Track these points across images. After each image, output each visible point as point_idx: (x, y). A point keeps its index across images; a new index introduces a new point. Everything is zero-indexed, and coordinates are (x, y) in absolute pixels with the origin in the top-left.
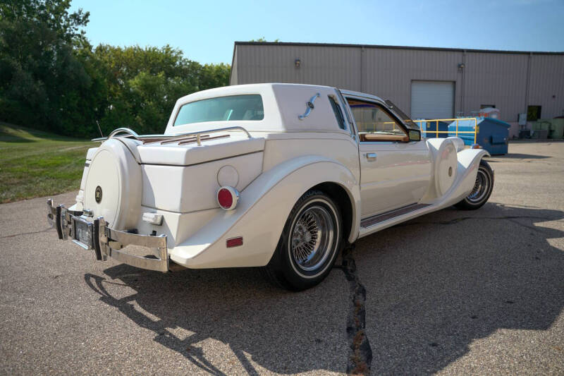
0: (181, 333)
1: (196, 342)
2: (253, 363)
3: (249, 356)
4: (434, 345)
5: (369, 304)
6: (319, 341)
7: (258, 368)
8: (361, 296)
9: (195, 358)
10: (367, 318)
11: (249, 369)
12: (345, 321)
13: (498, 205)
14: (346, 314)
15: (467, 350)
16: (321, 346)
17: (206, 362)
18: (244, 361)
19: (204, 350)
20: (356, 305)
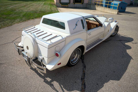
0: (49, 79)
1: (52, 82)
2: (63, 88)
3: (62, 86)
4: (97, 84)
5: (86, 71)
6: (76, 82)
7: (64, 90)
8: (84, 68)
9: (52, 87)
10: (86, 76)
11: (63, 90)
12: (81, 76)
13: (119, 35)
14: (81, 74)
15: (103, 86)
16: (76, 83)
17: (54, 88)
18: (62, 88)
19: (54, 84)
20: (83, 71)
